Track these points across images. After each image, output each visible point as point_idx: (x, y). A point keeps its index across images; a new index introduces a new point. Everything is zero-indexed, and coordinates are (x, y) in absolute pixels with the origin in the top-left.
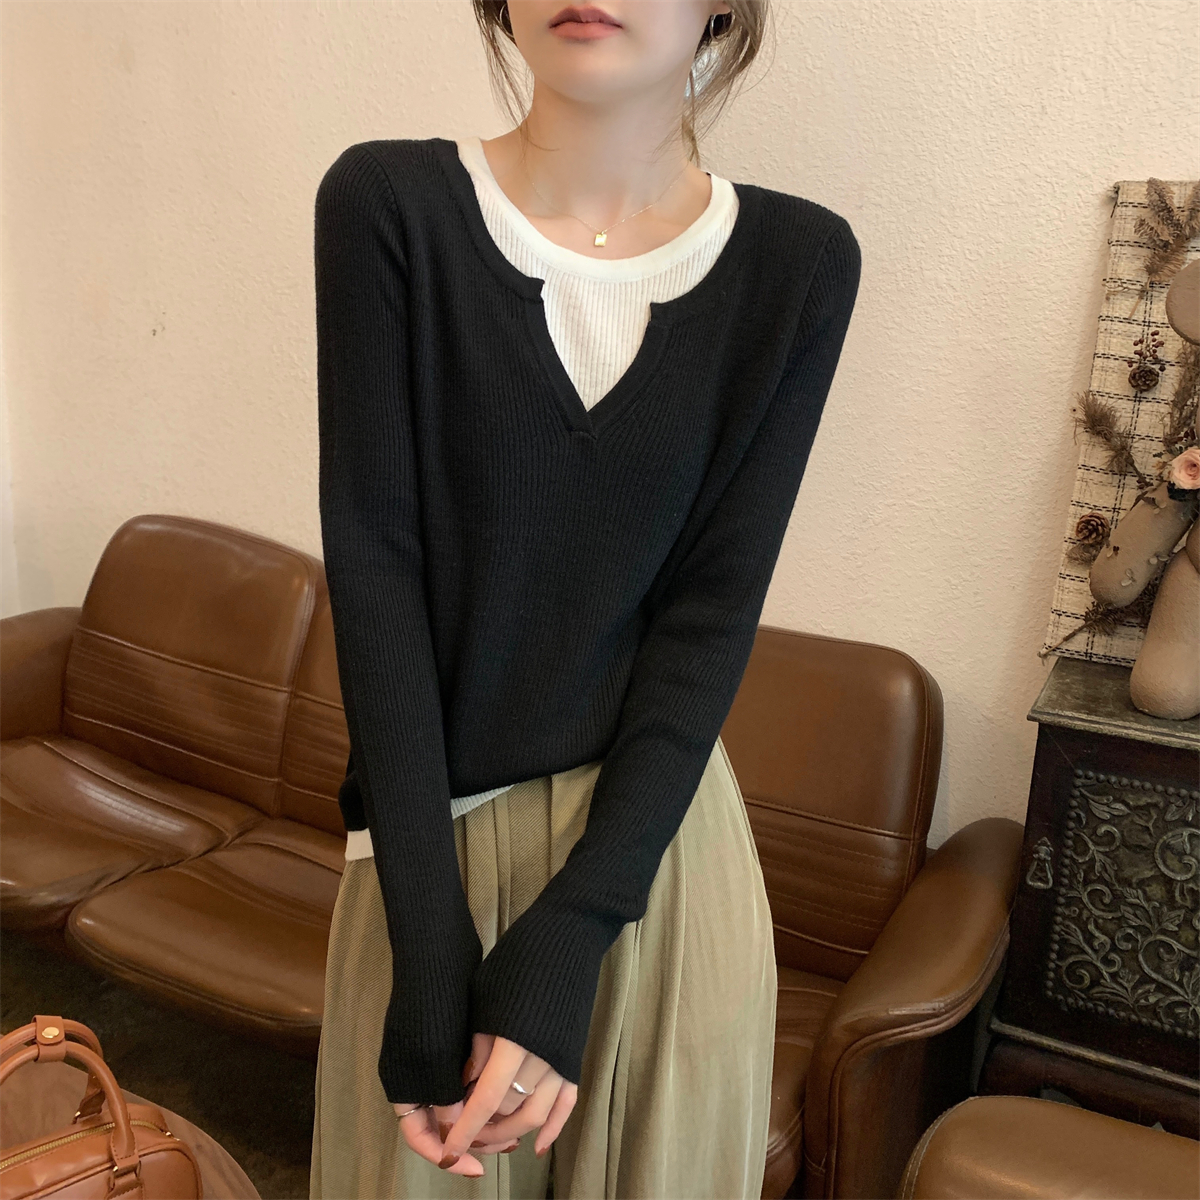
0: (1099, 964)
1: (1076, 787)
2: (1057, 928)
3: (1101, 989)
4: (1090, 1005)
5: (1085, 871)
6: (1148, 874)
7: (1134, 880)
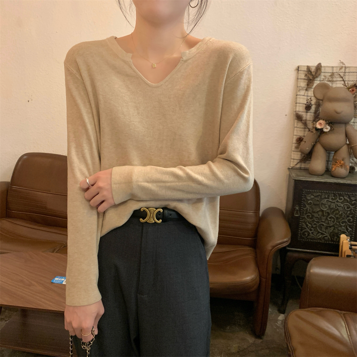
0: (309, 231)
1: (303, 193)
2: (300, 225)
3: (310, 236)
4: (307, 240)
5: (306, 211)
6: (318, 210)
7: (316, 212)
